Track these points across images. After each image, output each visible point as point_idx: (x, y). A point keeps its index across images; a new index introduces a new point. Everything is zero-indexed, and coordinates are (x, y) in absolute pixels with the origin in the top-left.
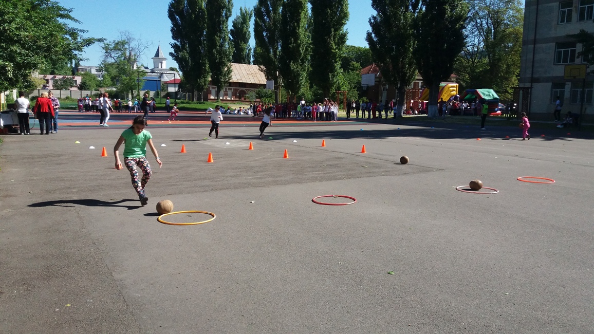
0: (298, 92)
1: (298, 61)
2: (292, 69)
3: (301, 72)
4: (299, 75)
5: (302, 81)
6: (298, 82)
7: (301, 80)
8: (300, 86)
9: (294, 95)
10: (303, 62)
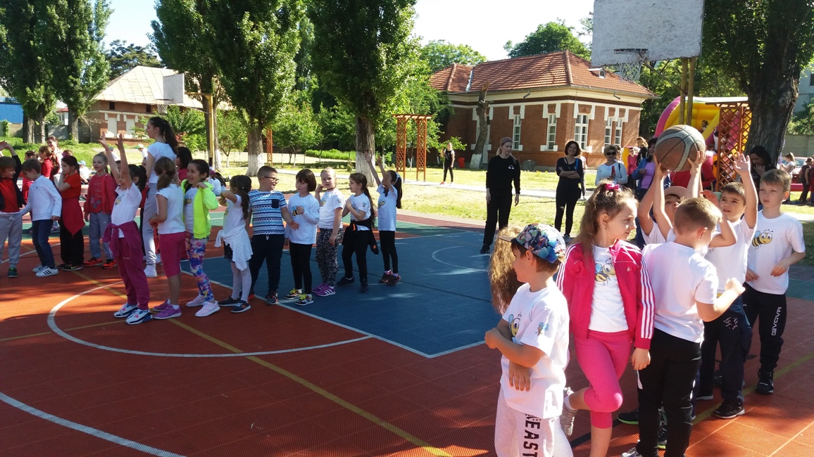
0: (271, 117)
1: (269, 19)
2: (249, 38)
3: (280, 54)
4: (273, 63)
5: (284, 83)
6: (270, 86)
7: (281, 79)
8: (278, 97)
9: (261, 127)
10: (285, 23)
